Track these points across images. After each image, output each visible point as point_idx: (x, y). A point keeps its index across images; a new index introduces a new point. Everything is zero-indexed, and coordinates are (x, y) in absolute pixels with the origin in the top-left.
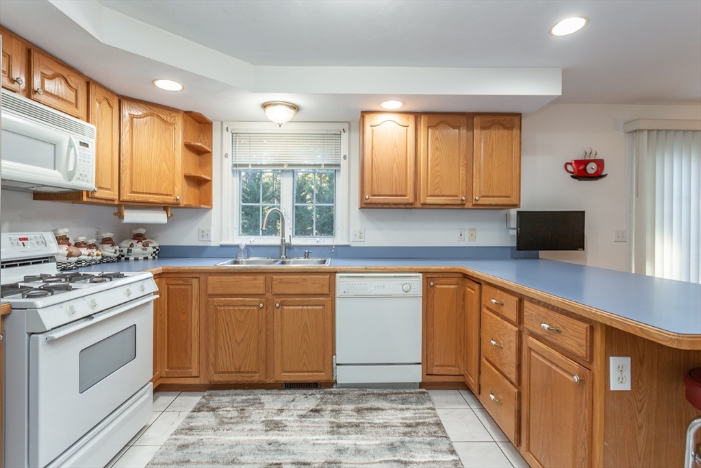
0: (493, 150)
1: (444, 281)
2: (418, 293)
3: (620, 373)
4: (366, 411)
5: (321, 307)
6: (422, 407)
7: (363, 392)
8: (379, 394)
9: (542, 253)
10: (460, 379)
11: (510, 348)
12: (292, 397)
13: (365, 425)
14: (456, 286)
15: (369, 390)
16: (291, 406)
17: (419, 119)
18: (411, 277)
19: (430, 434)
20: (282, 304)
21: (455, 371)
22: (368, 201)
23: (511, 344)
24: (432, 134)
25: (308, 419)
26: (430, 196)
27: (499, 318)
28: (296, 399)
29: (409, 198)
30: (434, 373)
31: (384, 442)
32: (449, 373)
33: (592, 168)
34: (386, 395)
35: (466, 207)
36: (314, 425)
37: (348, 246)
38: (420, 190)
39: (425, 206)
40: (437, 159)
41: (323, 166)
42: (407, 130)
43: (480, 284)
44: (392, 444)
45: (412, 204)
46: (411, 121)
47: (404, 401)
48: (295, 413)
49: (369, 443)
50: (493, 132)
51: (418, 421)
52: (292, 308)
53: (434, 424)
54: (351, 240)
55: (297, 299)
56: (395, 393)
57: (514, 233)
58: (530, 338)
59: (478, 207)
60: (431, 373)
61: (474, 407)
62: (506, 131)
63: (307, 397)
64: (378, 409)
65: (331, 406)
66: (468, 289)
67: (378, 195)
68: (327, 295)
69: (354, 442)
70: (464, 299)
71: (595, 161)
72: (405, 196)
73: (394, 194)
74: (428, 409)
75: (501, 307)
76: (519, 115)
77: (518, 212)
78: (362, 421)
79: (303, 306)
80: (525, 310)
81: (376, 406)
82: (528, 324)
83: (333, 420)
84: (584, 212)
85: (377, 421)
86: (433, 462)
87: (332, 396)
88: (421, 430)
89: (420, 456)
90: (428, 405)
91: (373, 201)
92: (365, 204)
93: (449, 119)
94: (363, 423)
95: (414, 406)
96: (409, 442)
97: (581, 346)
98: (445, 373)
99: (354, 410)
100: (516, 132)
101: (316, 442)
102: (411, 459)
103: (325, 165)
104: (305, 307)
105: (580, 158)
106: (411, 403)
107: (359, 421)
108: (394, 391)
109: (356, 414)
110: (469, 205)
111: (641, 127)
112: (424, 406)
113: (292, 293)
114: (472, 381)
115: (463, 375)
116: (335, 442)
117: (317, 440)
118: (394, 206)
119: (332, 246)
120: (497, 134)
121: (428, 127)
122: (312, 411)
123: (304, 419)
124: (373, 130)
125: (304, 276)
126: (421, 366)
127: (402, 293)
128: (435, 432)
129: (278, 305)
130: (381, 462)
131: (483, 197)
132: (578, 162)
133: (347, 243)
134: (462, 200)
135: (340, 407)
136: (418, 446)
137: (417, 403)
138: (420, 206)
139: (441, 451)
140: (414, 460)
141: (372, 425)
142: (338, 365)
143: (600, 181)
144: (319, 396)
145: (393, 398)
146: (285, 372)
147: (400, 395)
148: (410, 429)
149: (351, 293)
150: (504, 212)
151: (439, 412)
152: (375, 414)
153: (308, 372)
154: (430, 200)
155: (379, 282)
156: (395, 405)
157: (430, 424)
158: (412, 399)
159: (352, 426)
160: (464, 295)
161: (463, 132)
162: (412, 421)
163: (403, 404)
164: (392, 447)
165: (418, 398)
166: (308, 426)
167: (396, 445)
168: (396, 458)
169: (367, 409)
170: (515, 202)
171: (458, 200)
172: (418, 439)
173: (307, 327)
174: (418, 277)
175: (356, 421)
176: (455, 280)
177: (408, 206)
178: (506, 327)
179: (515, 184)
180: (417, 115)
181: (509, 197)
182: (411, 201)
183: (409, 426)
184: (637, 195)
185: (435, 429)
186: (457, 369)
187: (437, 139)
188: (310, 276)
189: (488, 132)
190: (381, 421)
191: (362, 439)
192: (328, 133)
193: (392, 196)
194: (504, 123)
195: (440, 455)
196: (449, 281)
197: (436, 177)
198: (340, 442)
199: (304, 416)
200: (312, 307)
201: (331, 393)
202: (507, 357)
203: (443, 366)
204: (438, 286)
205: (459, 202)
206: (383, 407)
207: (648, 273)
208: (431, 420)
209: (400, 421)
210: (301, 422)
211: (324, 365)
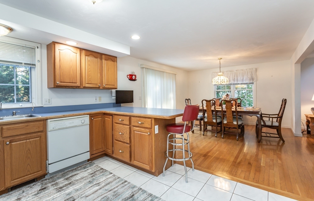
0: (109, 68)
1: (97, 117)
2: (88, 123)
3: (156, 129)
4: (70, 178)
5: (38, 138)
6: (93, 167)
7: (64, 172)
8: (72, 170)
9: (122, 105)
10: (104, 152)
11: (127, 133)
12: (21, 192)
13: (74, 182)
14: (101, 118)
15: (66, 171)
16: (24, 194)
17: (81, 51)
18: (84, 117)
19: (101, 173)
20: (11, 142)
21: (101, 150)
22: (58, 85)
23: (127, 132)
24: (87, 59)
25: (41, 194)
26: (87, 84)
27: (121, 125)
28: (25, 191)
29: (78, 84)
30: (94, 154)
31: (86, 182)
32: (99, 152)
33: (134, 77)
34: (76, 169)
35: (100, 88)
36: (46, 194)
37: (42, 107)
38: (83, 81)
39: (85, 88)
40: (89, 69)
41: (23, 64)
42: (76, 55)
43: (112, 116)
44: (90, 181)
45: (79, 87)
46: (78, 51)
47: (84, 168)
48: (30, 196)
49: (79, 186)
50: (109, 62)
51: (94, 171)
52: (19, 142)
53: (100, 169)
54: (44, 104)
55: (22, 137)
56: (79, 167)
57: (115, 98)
58: (134, 128)
59: (105, 88)
60: (93, 154)
61: (110, 160)
62: (113, 62)
63: (31, 187)
64: (76, 175)
65: (50, 184)
66: (106, 118)
67: (63, 82)
68: (41, 132)
69: (73, 189)
70: (104, 123)
71: (134, 75)
72: (76, 83)
73: (71, 82)
74: (95, 166)
75: (123, 121)
76: (116, 57)
77: (116, 91)
78: (71, 181)
79: (26, 140)
80: (132, 120)
81: (74, 174)
82: (133, 124)
83: (55, 187)
84: (133, 91)
85: (78, 178)
86: (107, 179)
87: (48, 180)
88: (97, 173)
89: (101, 180)
90: (95, 165)
91: (60, 85)
92: (56, 86)
93: (94, 54)
94: (72, 182)
95: (89, 168)
96: (95, 178)
97: (149, 125)
98: (98, 152)
99: (64, 180)
100: (115, 63)
101: (53, 198)
102: (99, 182)
103: (25, 64)
104: (28, 141)
105: (131, 74)
106: (88, 167)
107: (69, 182)
108: (79, 166)
109: (66, 181)
110: (101, 88)
111: (144, 67)
112: (94, 166)
113: (18, 134)
114: (110, 151)
115: (104, 151)
116: (64, 193)
117: (54, 197)
118: (71, 88)
119: (32, 107)
120: (110, 63)
121: (86, 55)
122: (40, 190)
123: (39, 195)
124: (60, 52)
125: (27, 124)
126: (89, 152)
127: (81, 124)
128: (103, 171)
129: (8, 143)
130: (89, 188)
131: (106, 85)
132: (130, 75)
133: (41, 106)
134: (99, 86)
135: (56, 182)
136: (99, 177)
137: (90, 166)
138: (83, 88)
139: (108, 175)
140: (100, 181)
141: (77, 180)
142: (49, 164)
143: (136, 81)
144: (39, 184)
145: (79, 169)
146: (14, 180)
147: (82, 167)
148: (93, 175)
149: (57, 128)
150: (110, 90)
151: (100, 166)
152: (75, 177)
153: (31, 174)
154: (87, 85)
155: (71, 121)
156: (81, 171)
157: (99, 170)
158: (88, 166)
159: (67, 185)
160: (104, 121)
161: (99, 60)
162: (92, 172)
163: (85, 169)
164: (90, 182)
165: (90, 165)
166: (43, 196)
167: (91, 181)
168: (94, 184)
169: (71, 177)
170: (116, 87)
171: (98, 86)
172: (98, 176)
173: (30, 151)
174: (88, 116)
175: (68, 183)
176: (101, 116)
177: (77, 88)
178: (125, 127)
179: (116, 81)
180: (81, 49)
181: (114, 85)
182: (79, 85)
183: (92, 174)
184: (143, 86)
185: (102, 170)
186: (102, 149)
187: (89, 61)
188: (31, 123)
189: (107, 61)
190: (80, 178)
191: (76, 186)
192: (27, 46)
193: (70, 83)
194: (112, 59)
195: (108, 176)
196: (99, 117)
197: (89, 76)
198: (66, 192)
199: (38, 193)
200: (33, 140)
201: (46, 180)
202: (125, 136)
203: (97, 150)
204: (95, 119)
205: (98, 87)
206: (77, 173)
207: (146, 107)
208: (99, 169)
209: (88, 174)
210: (37, 197)
211: (41, 167)
